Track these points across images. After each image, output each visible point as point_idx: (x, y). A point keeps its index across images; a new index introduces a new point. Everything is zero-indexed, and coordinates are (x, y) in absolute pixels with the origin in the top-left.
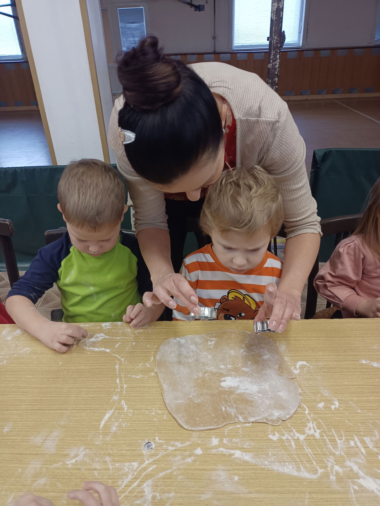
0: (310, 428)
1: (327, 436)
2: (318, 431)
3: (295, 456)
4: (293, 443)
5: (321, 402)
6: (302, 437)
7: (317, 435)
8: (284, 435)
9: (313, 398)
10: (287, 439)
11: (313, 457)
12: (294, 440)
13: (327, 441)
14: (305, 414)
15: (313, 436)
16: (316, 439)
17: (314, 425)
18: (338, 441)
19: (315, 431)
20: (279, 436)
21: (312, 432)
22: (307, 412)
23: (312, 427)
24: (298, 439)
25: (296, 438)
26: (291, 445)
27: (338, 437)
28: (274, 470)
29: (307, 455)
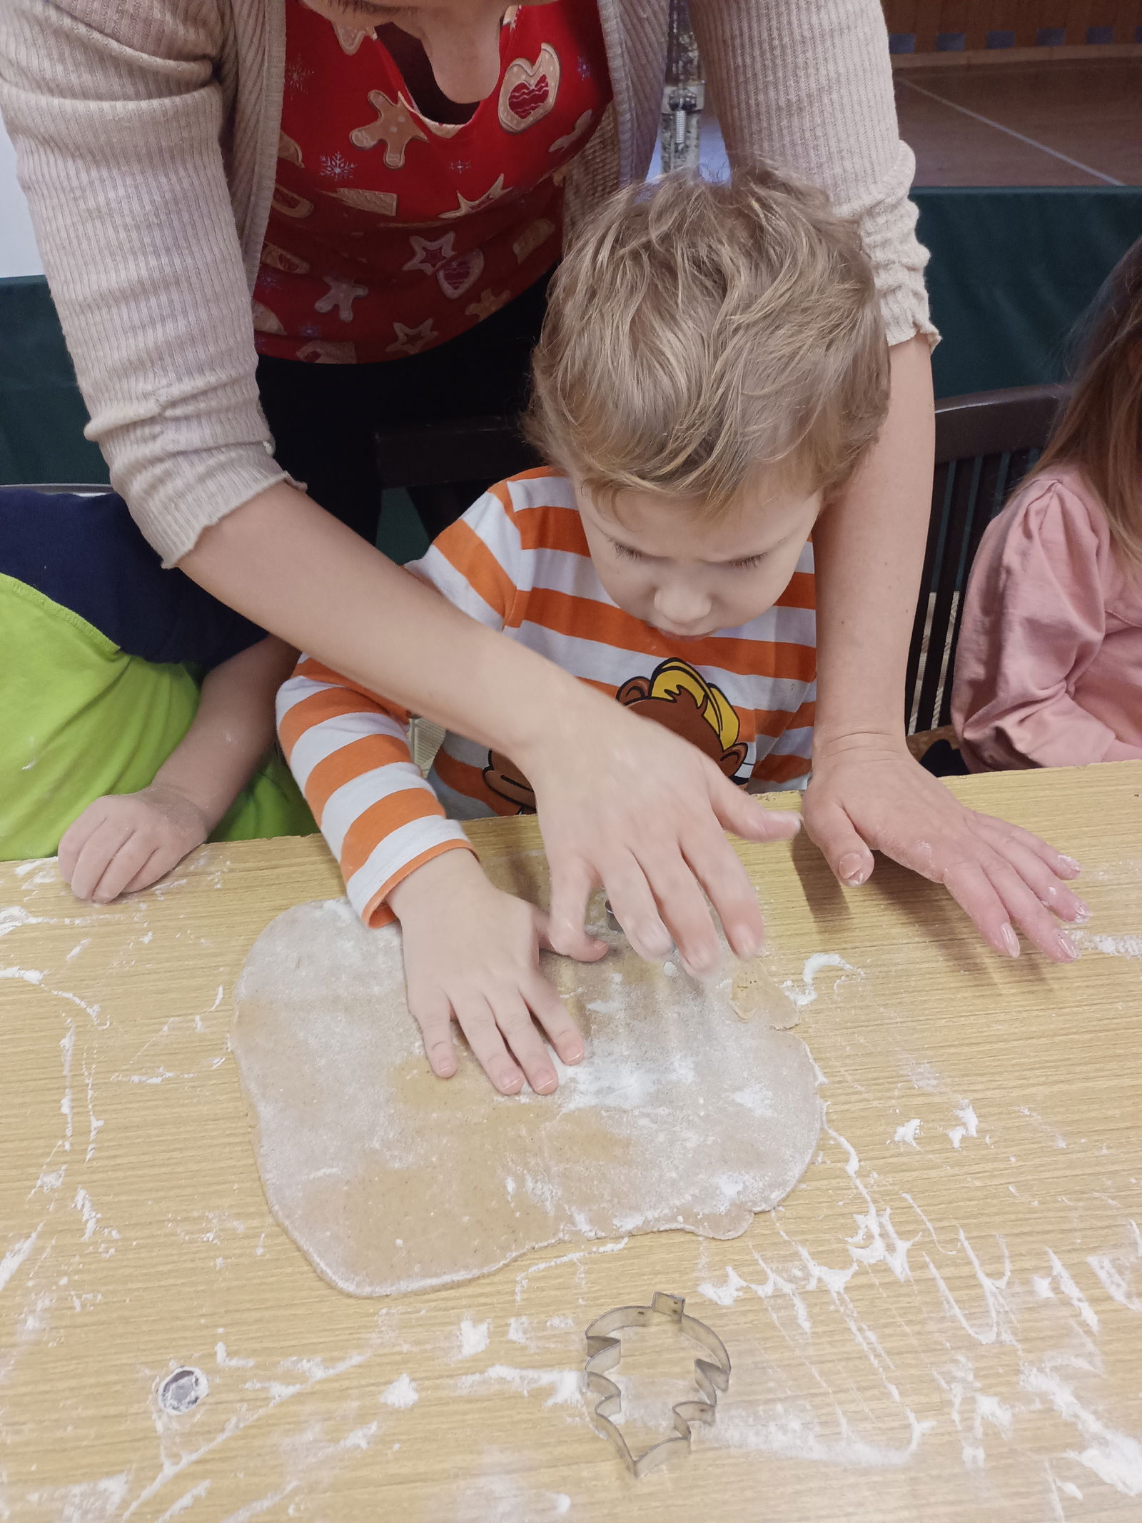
0: (869, 1237)
1: (939, 1267)
2: (902, 1246)
3: (814, 1370)
4: (801, 1310)
5: (904, 1119)
6: (837, 1280)
7: (899, 1264)
8: (763, 1280)
9: (875, 1103)
10: (778, 1295)
11: (886, 1368)
12: (805, 1295)
13: (942, 1285)
14: (843, 1174)
15: (882, 1268)
16: (896, 1283)
17: (886, 1220)
18: (987, 1283)
19: (891, 1248)
20: (744, 1284)
21: (877, 1251)
22: (853, 1166)
23: (876, 1230)
24: (823, 1291)
25: (812, 1285)
26: (792, 1323)
27: (982, 1264)
28: (728, 1447)
29: (863, 1357)
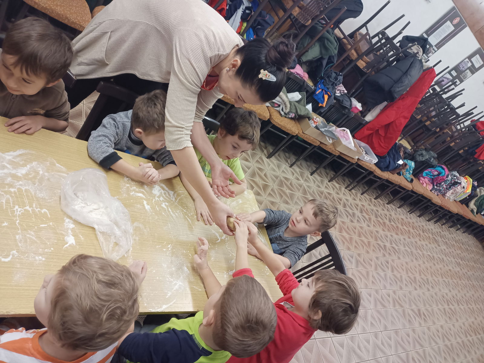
0: (20, 212)
1: (11, 206)
2: (15, 209)
3: (35, 199)
4: (34, 206)
5: (4, 227)
6: (28, 208)
7: (17, 207)
8: (39, 211)
9: (8, 230)
10: (37, 208)
11: (25, 197)
12: (33, 208)
13: (11, 203)
14: (20, 221)
15: (19, 207)
16: (18, 205)
17: (16, 213)
18: (4, 202)
19: (17, 210)
20: (41, 211)
21: (19, 210)
22: (18, 221)
23: (18, 212)
24: (30, 207)
25: (31, 208)
26: (36, 205)
27: (3, 205)
29: (27, 199)
